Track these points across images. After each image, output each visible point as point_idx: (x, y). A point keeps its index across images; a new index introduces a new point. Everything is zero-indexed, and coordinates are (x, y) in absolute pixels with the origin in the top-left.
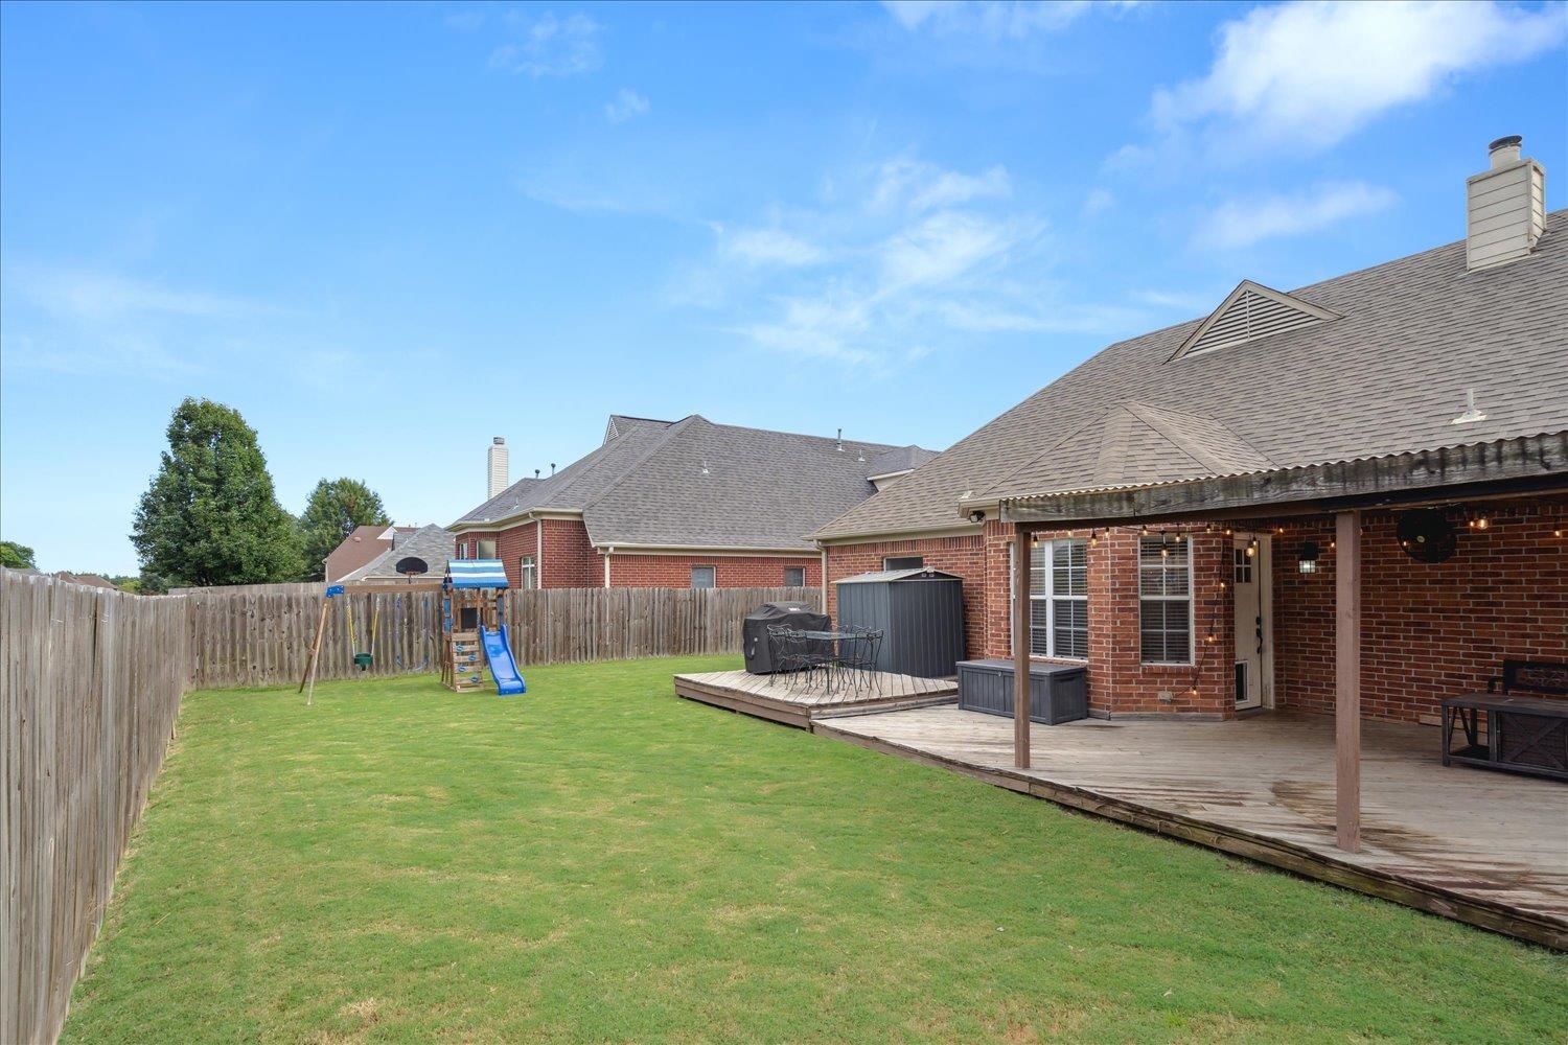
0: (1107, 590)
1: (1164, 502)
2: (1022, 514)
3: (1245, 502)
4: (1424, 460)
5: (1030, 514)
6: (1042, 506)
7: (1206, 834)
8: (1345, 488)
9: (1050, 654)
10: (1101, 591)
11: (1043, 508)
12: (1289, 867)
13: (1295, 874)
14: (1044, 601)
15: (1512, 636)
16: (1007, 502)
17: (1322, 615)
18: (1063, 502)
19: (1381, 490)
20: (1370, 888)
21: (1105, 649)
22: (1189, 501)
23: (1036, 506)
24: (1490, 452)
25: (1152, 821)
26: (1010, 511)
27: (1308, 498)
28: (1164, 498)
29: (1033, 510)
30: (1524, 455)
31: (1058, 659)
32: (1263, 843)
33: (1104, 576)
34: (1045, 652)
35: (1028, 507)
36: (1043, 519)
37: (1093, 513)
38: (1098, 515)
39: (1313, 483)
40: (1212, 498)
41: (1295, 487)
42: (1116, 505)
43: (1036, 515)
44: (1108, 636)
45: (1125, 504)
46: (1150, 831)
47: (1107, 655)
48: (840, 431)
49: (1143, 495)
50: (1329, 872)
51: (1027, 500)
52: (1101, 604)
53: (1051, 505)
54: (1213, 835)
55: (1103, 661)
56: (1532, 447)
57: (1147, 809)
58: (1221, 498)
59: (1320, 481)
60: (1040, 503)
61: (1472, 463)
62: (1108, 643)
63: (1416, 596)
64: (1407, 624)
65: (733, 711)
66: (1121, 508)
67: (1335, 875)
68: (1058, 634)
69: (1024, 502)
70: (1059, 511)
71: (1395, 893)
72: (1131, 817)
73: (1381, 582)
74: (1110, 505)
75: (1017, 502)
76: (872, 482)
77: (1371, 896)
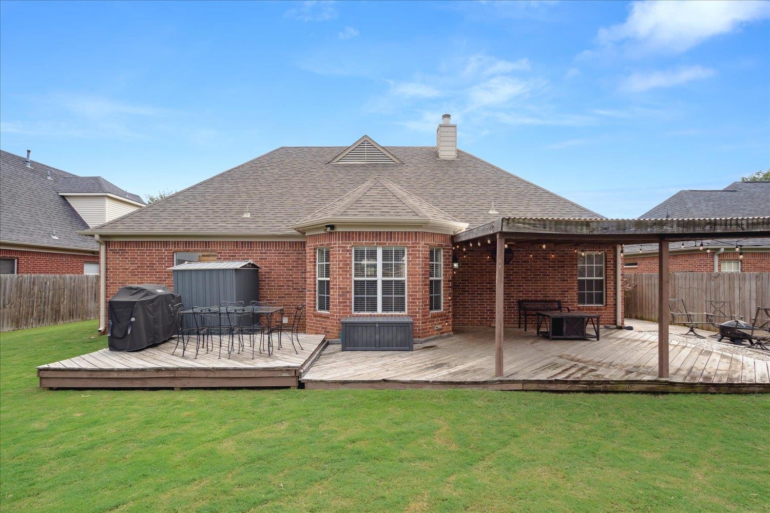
0: (419, 275)
1: (606, 229)
2: (518, 228)
3: (644, 232)
4: (710, 223)
5: (524, 228)
6: (534, 224)
7: (624, 386)
8: (683, 231)
9: (380, 310)
10: (415, 275)
11: (534, 225)
12: (660, 390)
13: (663, 393)
14: (376, 281)
15: (517, 291)
16: (508, 219)
17: (458, 286)
18: (548, 223)
19: (695, 232)
20: (690, 390)
21: (417, 306)
22: (618, 230)
23: (529, 224)
24: (729, 222)
25: (597, 386)
26: (510, 225)
27: (668, 233)
28: (605, 227)
29: (527, 226)
30: (737, 224)
31: (385, 313)
32: (650, 383)
33: (417, 267)
34: (376, 311)
35: (524, 223)
36: (533, 231)
37: (566, 230)
38: (568, 232)
39: (672, 227)
40: (629, 229)
41: (665, 228)
42: (579, 227)
43: (529, 229)
44: (419, 299)
45: (585, 228)
46: (599, 391)
47: (419, 309)
48: (29, 152)
49: (595, 224)
50: (675, 388)
51: (524, 219)
52: (416, 282)
53: (539, 224)
54: (628, 385)
55: (417, 313)
56: (739, 222)
57: (596, 381)
58: (633, 229)
59: (675, 226)
60: (533, 222)
61: (723, 225)
62: (419, 302)
63: (490, 278)
64: (487, 289)
65: (172, 389)
66: (582, 229)
67: (677, 389)
68: (384, 300)
69: (521, 220)
70: (545, 228)
71: (697, 389)
72: (588, 388)
73: (478, 272)
74: (576, 227)
75: (516, 220)
76: (63, 197)
77: (689, 393)
